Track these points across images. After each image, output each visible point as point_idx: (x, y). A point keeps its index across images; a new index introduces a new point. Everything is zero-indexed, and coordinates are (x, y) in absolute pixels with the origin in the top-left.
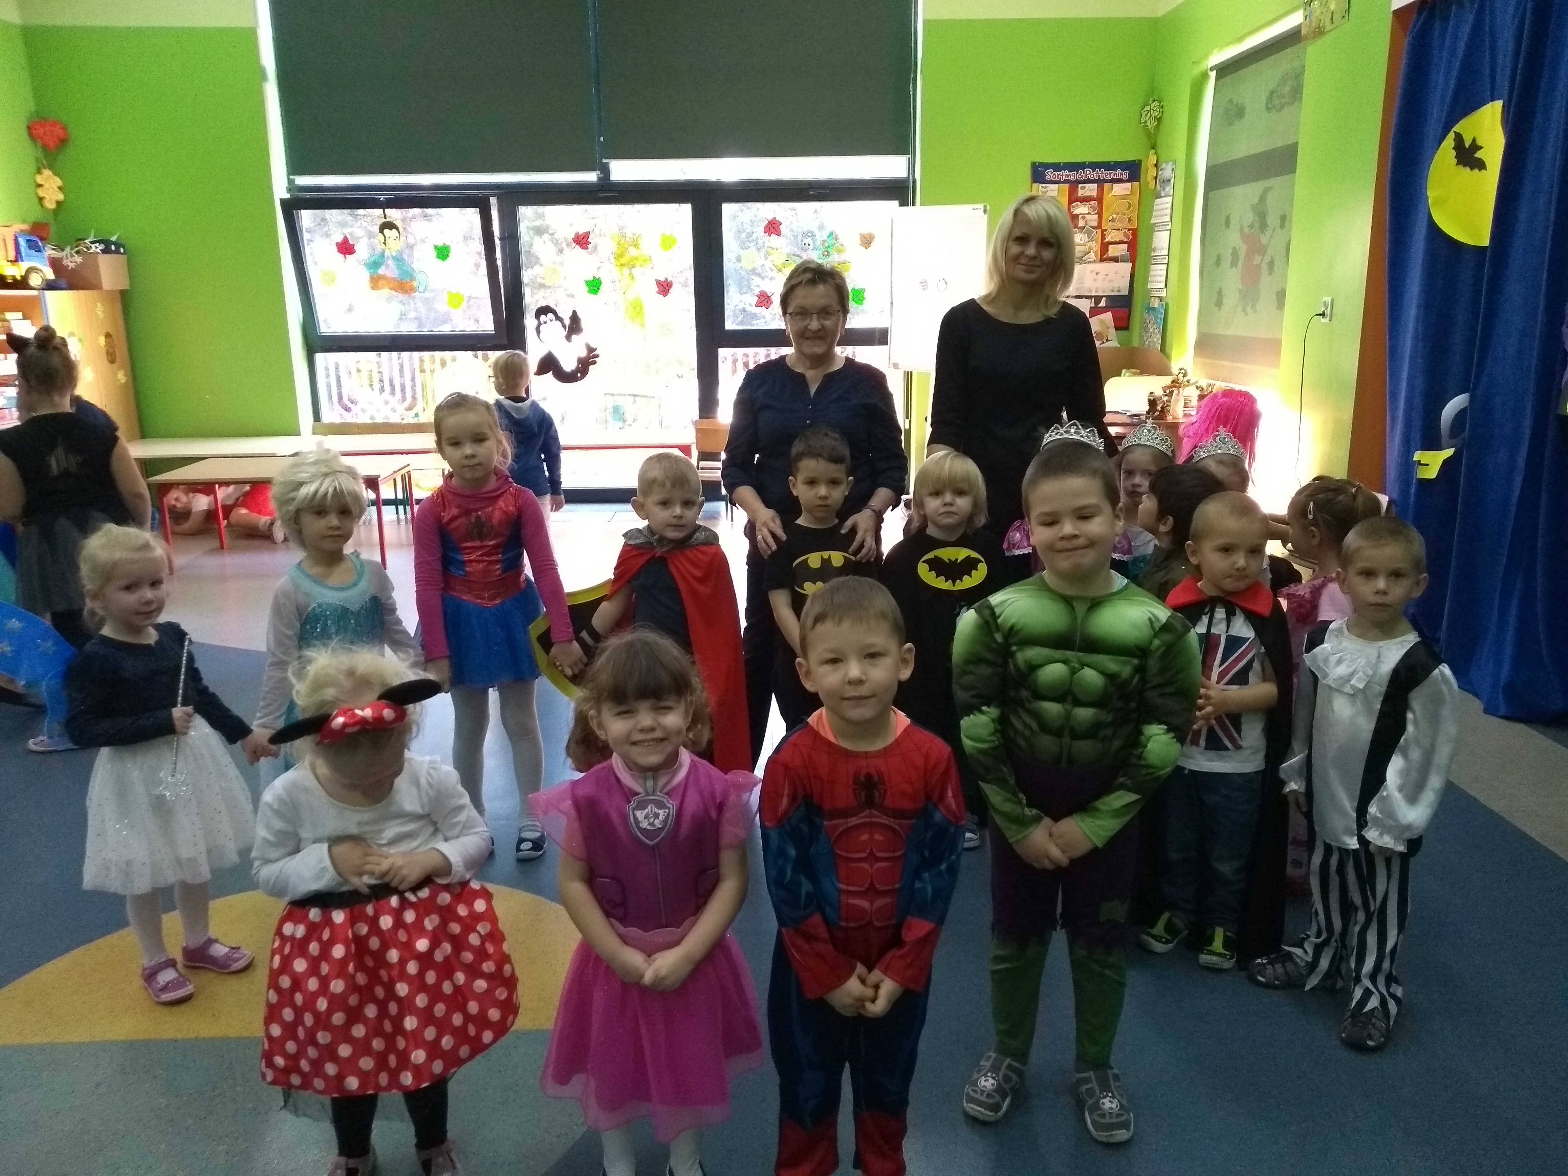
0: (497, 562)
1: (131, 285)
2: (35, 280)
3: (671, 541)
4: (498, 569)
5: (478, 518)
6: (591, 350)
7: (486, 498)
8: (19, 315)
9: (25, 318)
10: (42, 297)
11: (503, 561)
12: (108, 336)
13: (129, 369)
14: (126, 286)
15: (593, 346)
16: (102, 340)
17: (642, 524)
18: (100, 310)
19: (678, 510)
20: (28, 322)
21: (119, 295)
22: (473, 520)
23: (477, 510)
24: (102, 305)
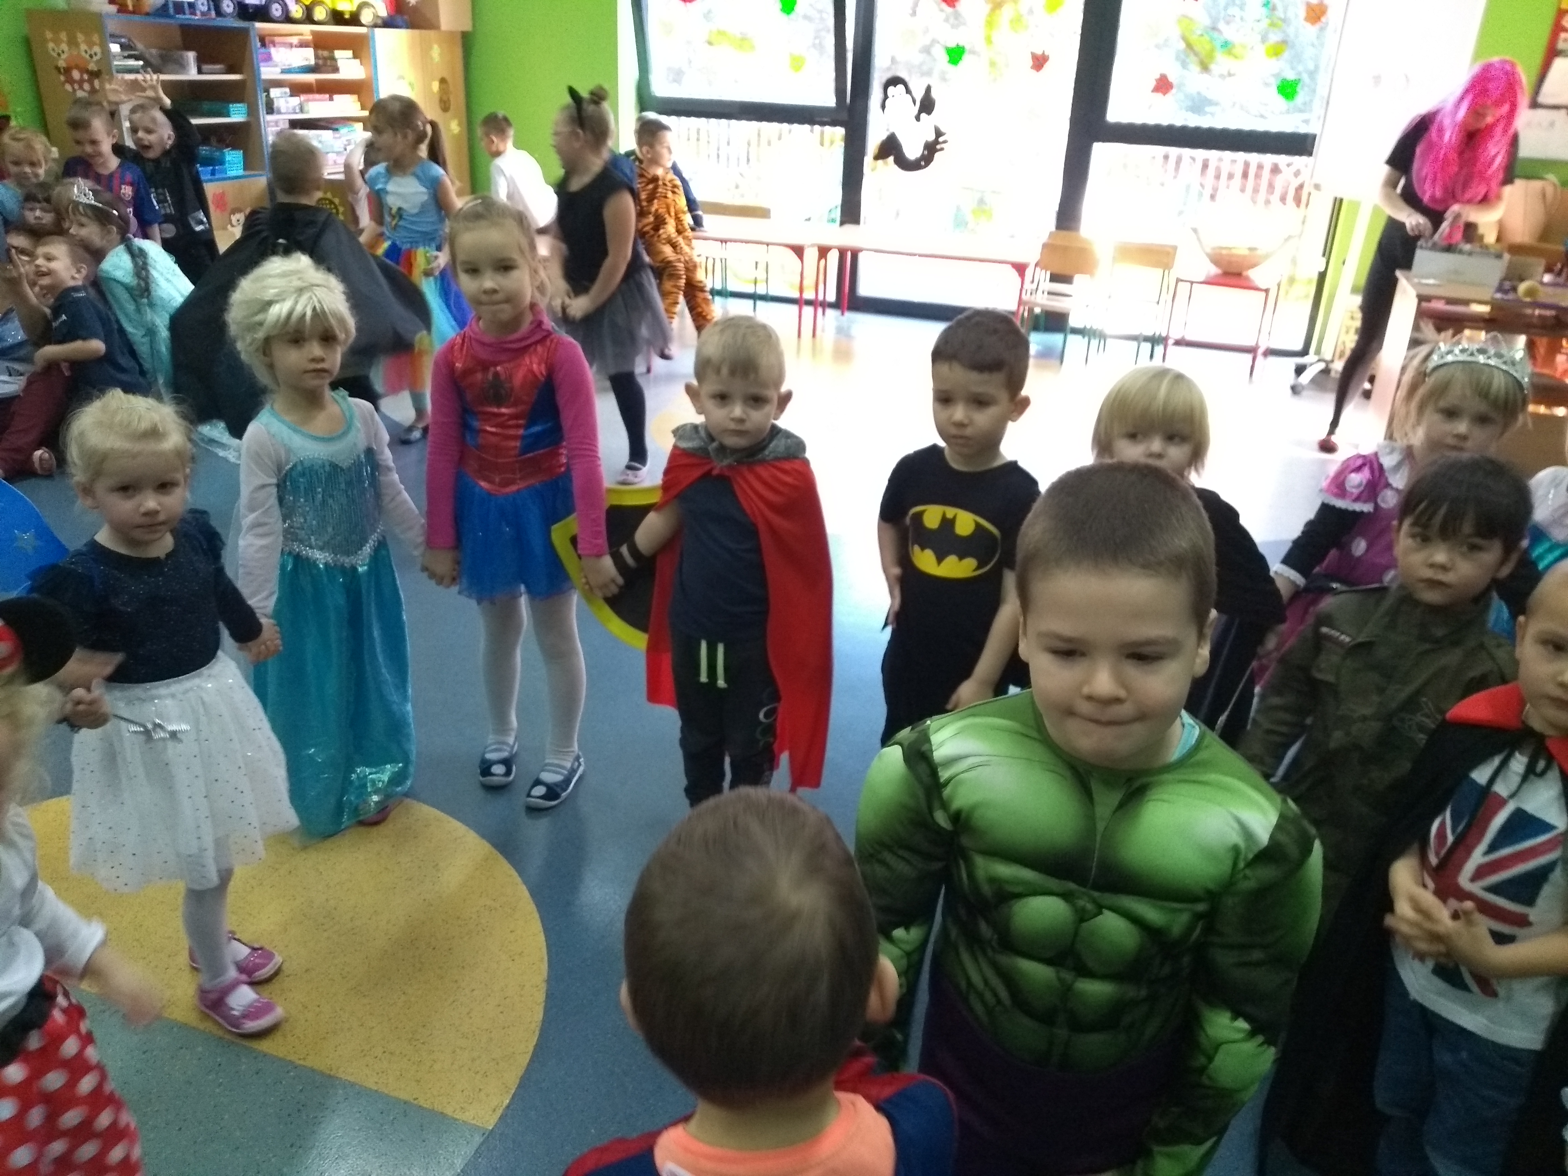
0: (515, 438)
1: (474, 26)
2: (366, 17)
3: (735, 451)
4: (516, 447)
5: (496, 375)
6: (939, 133)
7: (509, 350)
8: (349, 53)
9: (355, 56)
10: (370, 35)
11: (523, 437)
12: (443, 81)
13: (464, 119)
14: (468, 27)
15: (943, 130)
16: (436, 86)
17: (700, 419)
18: (436, 52)
19: (738, 411)
20: (358, 61)
21: (459, 37)
22: (490, 377)
23: (495, 365)
24: (440, 46)
